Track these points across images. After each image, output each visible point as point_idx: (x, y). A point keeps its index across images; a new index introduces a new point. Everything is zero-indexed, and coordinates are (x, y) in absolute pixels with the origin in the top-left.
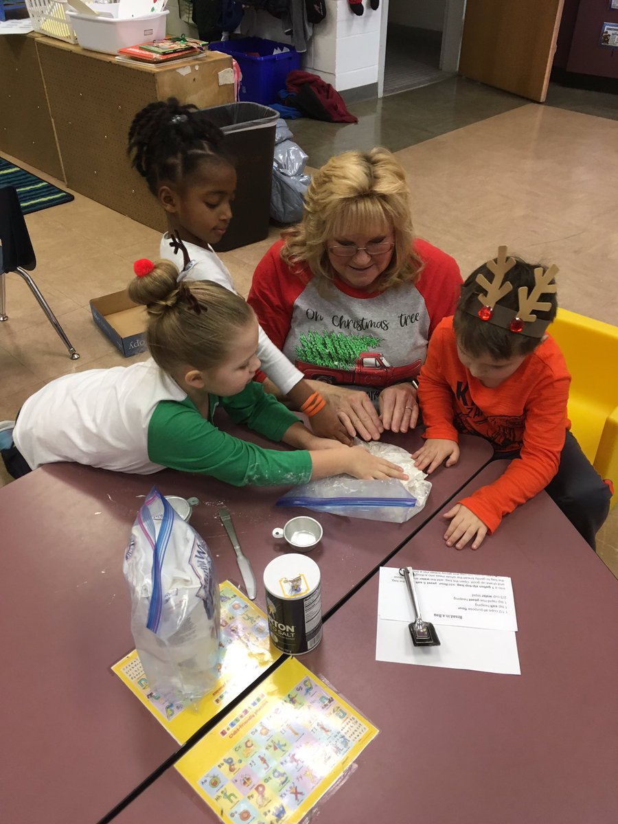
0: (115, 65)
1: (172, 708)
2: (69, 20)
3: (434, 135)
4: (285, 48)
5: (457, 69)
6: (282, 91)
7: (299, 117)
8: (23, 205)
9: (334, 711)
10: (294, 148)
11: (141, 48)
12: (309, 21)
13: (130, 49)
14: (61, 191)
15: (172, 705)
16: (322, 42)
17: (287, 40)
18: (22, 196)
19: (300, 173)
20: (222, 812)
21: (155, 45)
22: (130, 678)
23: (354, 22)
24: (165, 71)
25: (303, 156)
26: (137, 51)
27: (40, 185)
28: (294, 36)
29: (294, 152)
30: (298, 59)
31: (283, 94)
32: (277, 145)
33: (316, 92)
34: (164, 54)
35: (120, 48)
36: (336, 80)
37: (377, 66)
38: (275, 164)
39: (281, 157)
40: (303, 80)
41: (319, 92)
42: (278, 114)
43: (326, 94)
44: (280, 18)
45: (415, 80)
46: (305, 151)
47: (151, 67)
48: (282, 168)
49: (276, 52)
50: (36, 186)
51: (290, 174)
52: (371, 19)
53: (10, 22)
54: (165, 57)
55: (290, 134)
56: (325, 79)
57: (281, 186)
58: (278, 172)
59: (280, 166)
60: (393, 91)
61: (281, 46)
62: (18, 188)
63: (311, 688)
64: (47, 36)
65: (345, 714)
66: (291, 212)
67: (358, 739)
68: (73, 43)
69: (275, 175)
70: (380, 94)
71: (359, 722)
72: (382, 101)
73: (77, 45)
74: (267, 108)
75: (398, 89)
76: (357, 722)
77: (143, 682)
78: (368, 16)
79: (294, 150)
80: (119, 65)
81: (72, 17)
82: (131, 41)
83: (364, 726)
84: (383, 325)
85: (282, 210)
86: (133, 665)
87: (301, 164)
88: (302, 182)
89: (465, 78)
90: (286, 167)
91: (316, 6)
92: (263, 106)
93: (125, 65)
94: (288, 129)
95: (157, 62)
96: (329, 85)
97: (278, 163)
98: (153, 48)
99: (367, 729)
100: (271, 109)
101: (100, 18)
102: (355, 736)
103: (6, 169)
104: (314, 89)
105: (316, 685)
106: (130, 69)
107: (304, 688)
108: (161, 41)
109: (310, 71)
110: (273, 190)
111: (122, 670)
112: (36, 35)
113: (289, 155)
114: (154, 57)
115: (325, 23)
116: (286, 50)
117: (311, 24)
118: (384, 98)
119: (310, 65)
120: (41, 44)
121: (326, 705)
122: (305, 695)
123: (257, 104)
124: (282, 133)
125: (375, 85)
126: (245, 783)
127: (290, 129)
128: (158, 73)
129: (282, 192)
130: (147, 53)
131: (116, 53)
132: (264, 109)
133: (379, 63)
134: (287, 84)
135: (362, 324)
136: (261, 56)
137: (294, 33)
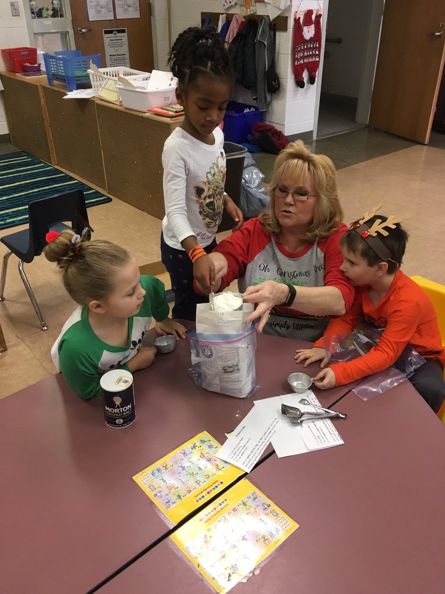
0: (145, 118)
1: (169, 503)
2: (118, 90)
3: (350, 164)
4: (252, 108)
5: (368, 122)
6: (249, 135)
7: (260, 152)
8: (86, 202)
9: (271, 512)
10: (256, 171)
11: (162, 109)
12: (269, 91)
13: (155, 109)
14: (104, 196)
15: (169, 502)
16: (276, 105)
17: (254, 103)
18: (87, 196)
19: (259, 186)
20: (199, 565)
21: (171, 106)
22: (144, 484)
23: (299, 92)
24: (176, 123)
25: (261, 176)
26: (159, 110)
27: (91, 191)
28: (258, 101)
29: (256, 173)
30: (260, 115)
31: (249, 137)
32: (244, 168)
33: (272, 137)
34: (176, 112)
35: (149, 108)
36: (285, 129)
37: (313, 120)
38: (243, 181)
39: (247, 176)
40: (264, 128)
41: (274, 136)
42: (246, 149)
43: (278, 137)
44: (249, 89)
45: (338, 129)
46: (263, 173)
47: (168, 120)
48: (247, 183)
49: (246, 111)
50: (88, 192)
51: (253, 187)
52: (310, 91)
53: (79, 91)
54: (177, 114)
55: (254, 162)
56: (278, 128)
57: (246, 194)
58: (244, 185)
59: (246, 182)
60: (323, 136)
61: (250, 107)
62: (85, 192)
63: (256, 498)
64: (102, 100)
65: (278, 514)
66: (252, 211)
67: (286, 529)
68: (119, 104)
69: (243, 187)
70: (315, 137)
71: (286, 520)
72: (315, 142)
73: (121, 105)
74: (240, 146)
75: (326, 135)
76: (285, 519)
77: (151, 487)
78: (308, 89)
79: (256, 172)
80: (147, 119)
81: (119, 88)
82: (156, 104)
83: (289, 522)
84: (307, 274)
85: (247, 209)
86: (146, 477)
87: (260, 181)
88: (261, 192)
89: (373, 128)
90: (250, 182)
91: (273, 82)
92: (237, 144)
93: (152, 119)
94: (252, 159)
95: (171, 117)
96: (280, 132)
97: (245, 180)
98: (170, 109)
99: (292, 524)
100: (242, 146)
101: (137, 90)
102: (284, 527)
103: (69, 181)
104: (270, 134)
105: (260, 496)
106: (155, 121)
107: (252, 497)
108: (174, 104)
109: (268, 123)
110: (241, 197)
111: (139, 479)
112: (95, 99)
113: (252, 175)
114: (170, 114)
115: (280, 92)
116: (253, 109)
117: (270, 94)
118: (317, 140)
119: (268, 119)
120: (98, 105)
121: (266, 508)
122: (253, 501)
123: (233, 143)
124: (248, 161)
125: (311, 132)
126: (213, 550)
127: (253, 159)
128: (172, 123)
129: (247, 198)
130: (166, 111)
131: (146, 111)
132: (238, 146)
133: (314, 118)
134: (253, 131)
135: (294, 275)
136: (236, 113)
137: (258, 99)
